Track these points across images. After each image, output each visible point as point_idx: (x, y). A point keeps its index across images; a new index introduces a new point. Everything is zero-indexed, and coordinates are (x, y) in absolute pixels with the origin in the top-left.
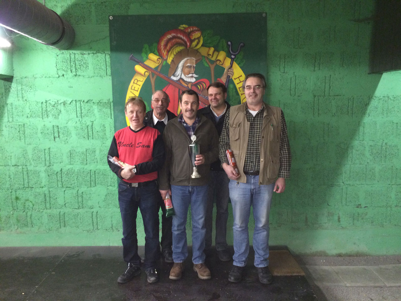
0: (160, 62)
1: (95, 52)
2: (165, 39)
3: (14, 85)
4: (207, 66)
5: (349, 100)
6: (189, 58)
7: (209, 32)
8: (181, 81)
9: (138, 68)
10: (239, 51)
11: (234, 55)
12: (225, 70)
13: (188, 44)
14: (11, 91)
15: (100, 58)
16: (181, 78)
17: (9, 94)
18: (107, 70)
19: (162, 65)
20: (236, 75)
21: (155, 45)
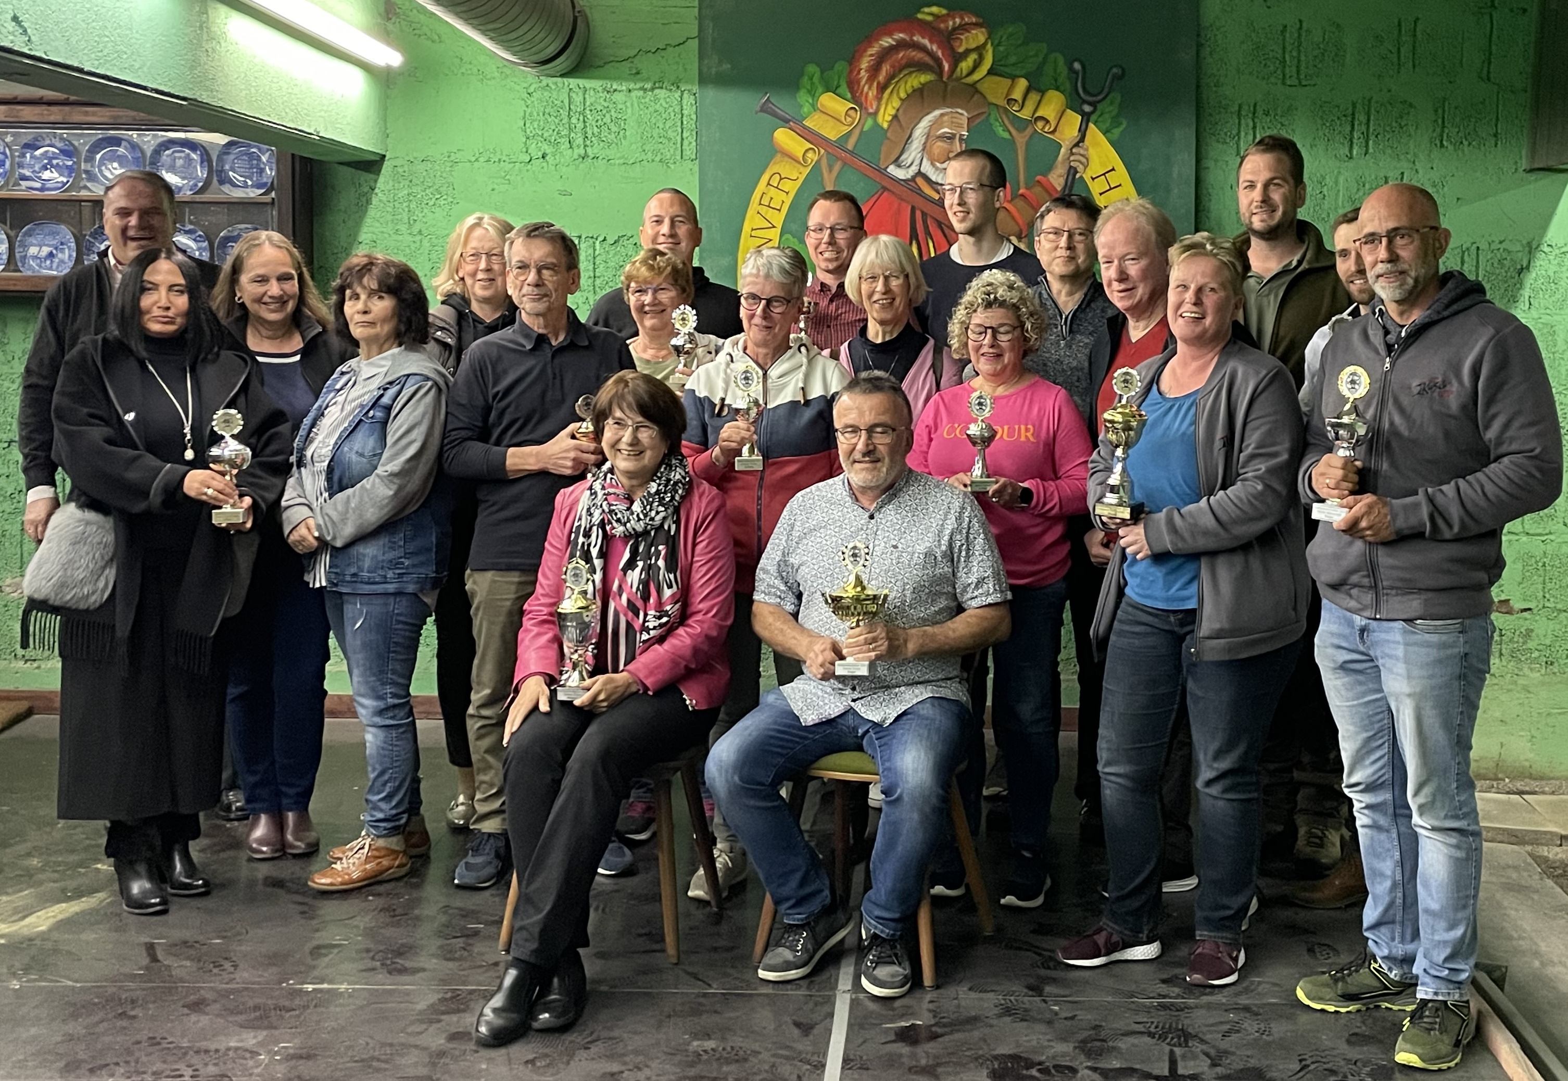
0: (854, 119)
1: (648, 86)
2: (872, 51)
3: (384, 181)
4: (1006, 135)
5: (1463, 252)
6: (949, 110)
7: (1010, 30)
8: (920, 181)
9: (784, 137)
10: (1106, 90)
11: (1090, 104)
12: (1063, 150)
13: (946, 67)
14: (375, 201)
15: (665, 105)
16: (919, 173)
17: (366, 211)
18: (686, 142)
19: (862, 131)
20: (1095, 168)
21: (841, 66)
